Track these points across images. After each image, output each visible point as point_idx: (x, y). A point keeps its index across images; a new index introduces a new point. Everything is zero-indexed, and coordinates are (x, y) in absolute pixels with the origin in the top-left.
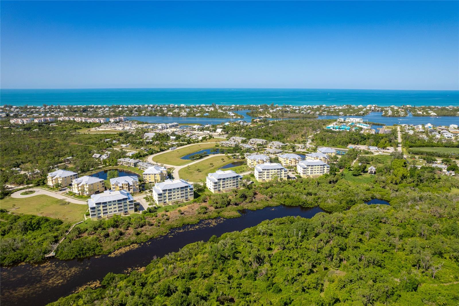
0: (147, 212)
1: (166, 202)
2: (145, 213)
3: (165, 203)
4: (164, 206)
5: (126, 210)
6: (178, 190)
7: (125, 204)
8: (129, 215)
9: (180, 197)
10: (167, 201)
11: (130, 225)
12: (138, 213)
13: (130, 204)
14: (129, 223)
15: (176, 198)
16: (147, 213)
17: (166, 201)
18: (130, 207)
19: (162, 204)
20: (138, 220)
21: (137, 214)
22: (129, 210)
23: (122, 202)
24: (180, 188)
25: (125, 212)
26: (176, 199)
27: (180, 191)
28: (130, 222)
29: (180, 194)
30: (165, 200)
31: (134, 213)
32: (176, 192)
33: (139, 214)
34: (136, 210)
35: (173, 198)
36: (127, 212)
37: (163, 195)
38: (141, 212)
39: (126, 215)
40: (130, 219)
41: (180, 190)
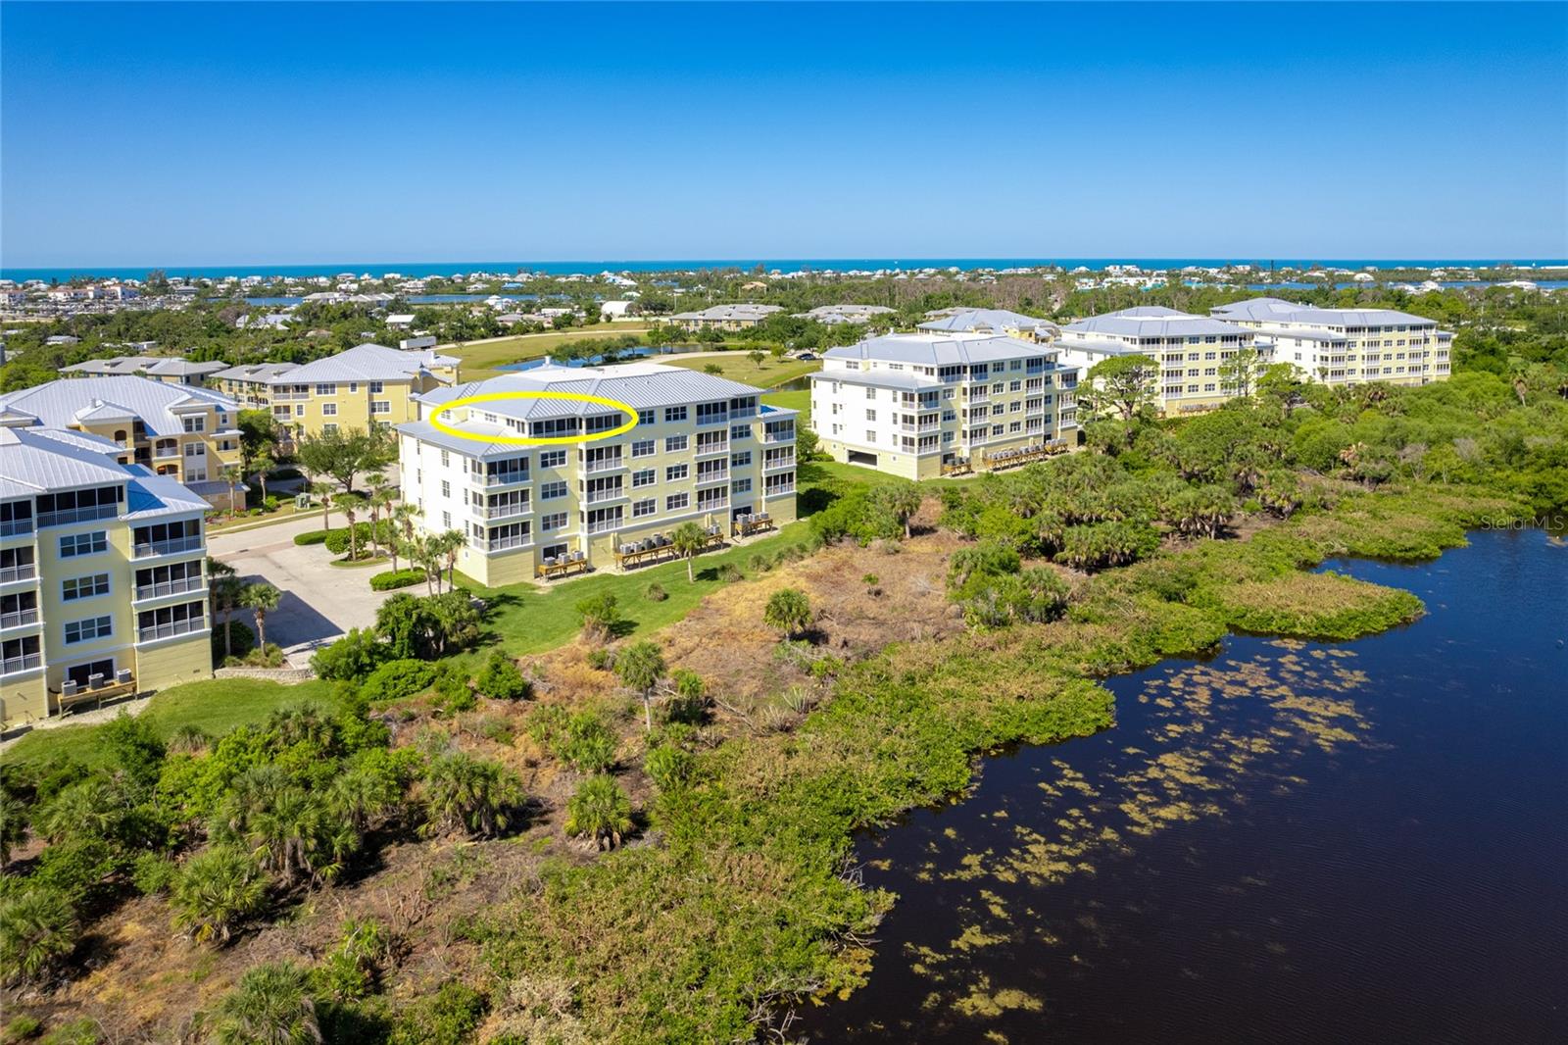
0: (386, 655)
1: (562, 548)
2: (359, 662)
3: (550, 552)
4: (545, 586)
5: (89, 651)
6: (676, 428)
7: (84, 566)
8: (135, 709)
9: (692, 500)
10: (576, 535)
11: (150, 866)
12: (258, 674)
13: (153, 559)
14: (136, 833)
15: (661, 505)
16: (385, 669)
17: (561, 534)
18: (156, 601)
19: (521, 570)
20: (289, 758)
21: (248, 692)
22: (128, 638)
23: (33, 539)
24: (692, 413)
25: (79, 674)
26: (662, 513)
27: (692, 440)
28: (155, 809)
29: (692, 471)
30: (550, 523)
31: (206, 676)
32: (660, 445)
33: (271, 688)
34: (231, 644)
35: (628, 511)
36: (106, 668)
37: (537, 478)
38: (300, 660)
39: (79, 708)
40: (157, 752)
41: (690, 428)
